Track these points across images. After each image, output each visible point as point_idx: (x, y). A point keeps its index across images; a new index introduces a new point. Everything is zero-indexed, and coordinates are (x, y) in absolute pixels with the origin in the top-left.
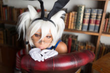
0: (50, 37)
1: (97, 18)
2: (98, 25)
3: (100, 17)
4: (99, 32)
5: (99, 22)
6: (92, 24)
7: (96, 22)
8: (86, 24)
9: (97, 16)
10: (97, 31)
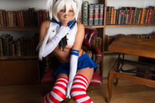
0: (72, 11)
1: (99, 12)
2: (101, 19)
3: (102, 11)
4: (103, 24)
5: (101, 16)
6: (97, 19)
7: (99, 16)
8: (91, 19)
9: (99, 10)
10: (101, 24)
